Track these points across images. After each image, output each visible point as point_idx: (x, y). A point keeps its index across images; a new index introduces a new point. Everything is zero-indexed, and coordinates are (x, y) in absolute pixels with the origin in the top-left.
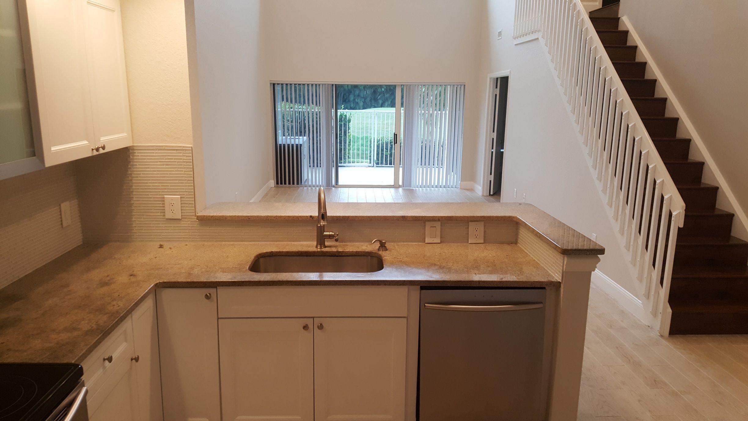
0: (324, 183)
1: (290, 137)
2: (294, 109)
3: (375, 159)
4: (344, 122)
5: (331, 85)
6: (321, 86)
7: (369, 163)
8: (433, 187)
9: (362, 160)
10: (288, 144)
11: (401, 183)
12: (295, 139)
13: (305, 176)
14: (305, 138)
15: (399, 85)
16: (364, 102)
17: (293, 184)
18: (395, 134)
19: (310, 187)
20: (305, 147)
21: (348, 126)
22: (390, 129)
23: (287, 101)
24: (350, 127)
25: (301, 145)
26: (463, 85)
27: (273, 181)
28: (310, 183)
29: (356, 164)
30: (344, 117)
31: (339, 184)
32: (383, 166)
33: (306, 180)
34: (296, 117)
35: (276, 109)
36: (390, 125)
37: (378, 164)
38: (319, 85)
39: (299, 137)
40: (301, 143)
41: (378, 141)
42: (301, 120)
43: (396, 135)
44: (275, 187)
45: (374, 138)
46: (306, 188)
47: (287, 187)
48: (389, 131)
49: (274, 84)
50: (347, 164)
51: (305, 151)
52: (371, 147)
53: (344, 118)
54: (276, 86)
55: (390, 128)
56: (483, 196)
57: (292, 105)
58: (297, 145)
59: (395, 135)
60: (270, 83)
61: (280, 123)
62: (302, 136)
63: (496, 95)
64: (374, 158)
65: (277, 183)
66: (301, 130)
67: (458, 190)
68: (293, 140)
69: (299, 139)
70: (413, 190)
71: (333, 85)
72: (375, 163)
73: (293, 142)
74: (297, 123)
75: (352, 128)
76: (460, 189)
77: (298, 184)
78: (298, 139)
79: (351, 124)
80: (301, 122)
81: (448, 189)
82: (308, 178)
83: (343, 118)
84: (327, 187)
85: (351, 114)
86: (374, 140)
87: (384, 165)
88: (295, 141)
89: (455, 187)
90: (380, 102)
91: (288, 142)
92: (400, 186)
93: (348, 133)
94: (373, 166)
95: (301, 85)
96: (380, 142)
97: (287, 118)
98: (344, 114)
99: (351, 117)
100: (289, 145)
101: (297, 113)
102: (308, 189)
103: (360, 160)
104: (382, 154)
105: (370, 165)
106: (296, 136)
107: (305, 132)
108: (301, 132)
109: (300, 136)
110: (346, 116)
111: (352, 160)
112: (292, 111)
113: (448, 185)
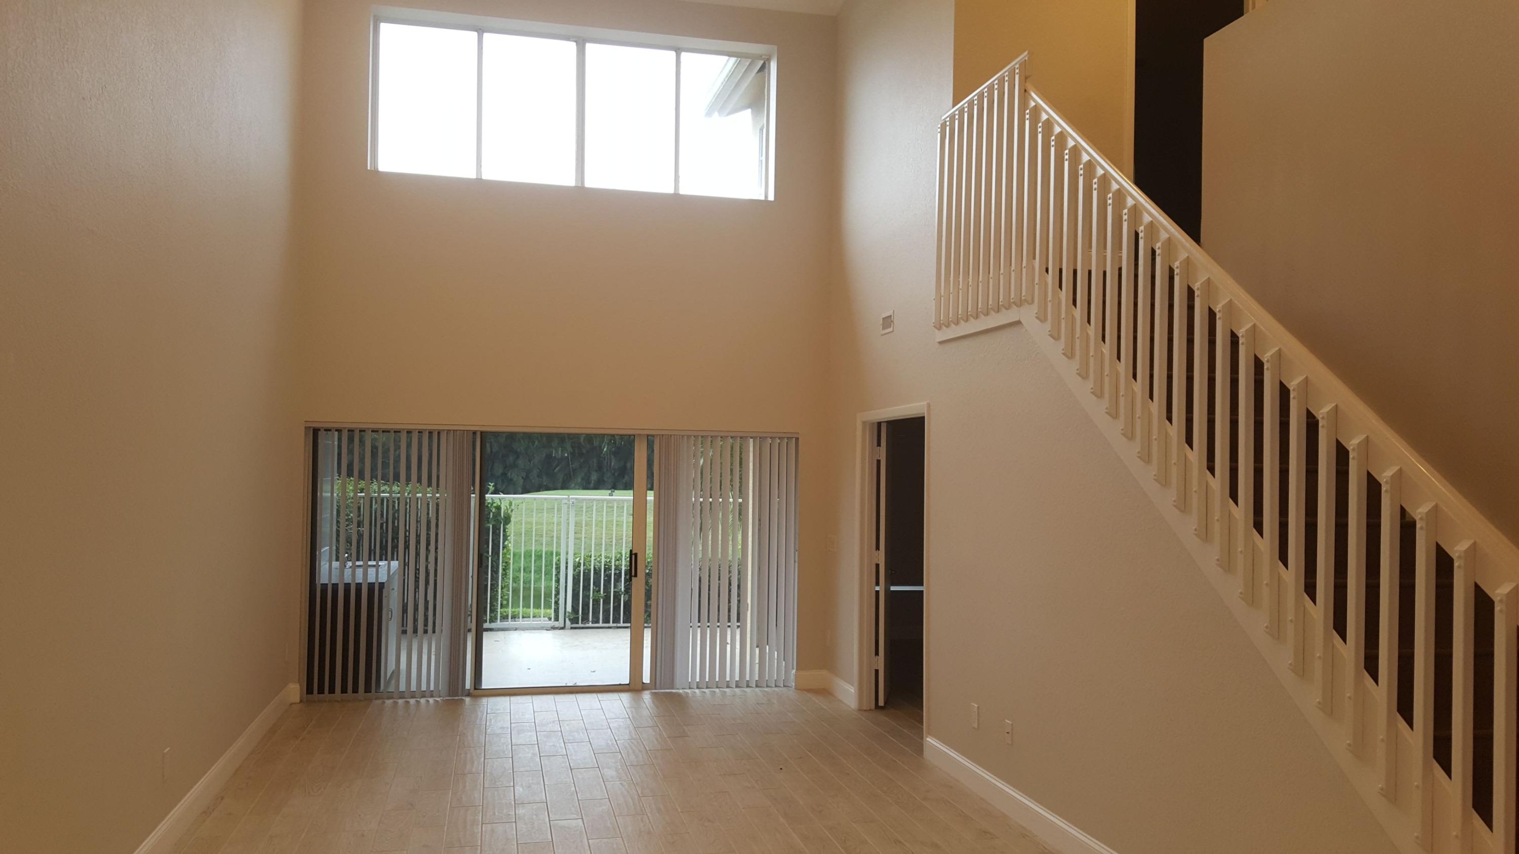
0: (443, 686)
1: (354, 564)
2: (368, 494)
3: (569, 609)
4: (493, 523)
5: (471, 434)
6: (443, 437)
7: (553, 619)
8: (728, 687)
9: (537, 611)
10: (345, 584)
11: (646, 679)
12: (366, 567)
13: (389, 664)
14: (395, 564)
15: (643, 435)
16: (526, 479)
17: (355, 690)
18: (634, 552)
19: (401, 698)
20: (393, 589)
21: (504, 531)
22: (583, 536)
23: (350, 474)
24: (508, 535)
25: (382, 585)
26: (794, 439)
27: (297, 686)
28: (402, 687)
29: (520, 622)
30: (493, 511)
31: (483, 687)
32: (587, 625)
33: (393, 672)
34: (373, 512)
35: (319, 494)
36: (584, 526)
37: (574, 621)
38: (439, 433)
39: (377, 563)
40: (383, 578)
41: (577, 566)
42: (385, 520)
43: (636, 555)
44: (301, 701)
45: (567, 559)
46: (391, 701)
47: (338, 701)
48: (583, 539)
49: (316, 431)
50: (498, 624)
51: (393, 601)
52: (558, 581)
53: (493, 513)
54: (321, 434)
55: (583, 532)
56: (860, 710)
57: (362, 484)
58: (371, 586)
59: (633, 556)
60: (305, 427)
61: (326, 528)
62: (386, 560)
63: (879, 462)
64: (565, 608)
65: (309, 691)
66: (384, 543)
67: (791, 693)
68: (359, 572)
69: (377, 567)
70: (679, 695)
71: (474, 433)
72: (567, 619)
73: (359, 579)
74: (375, 526)
75: (512, 535)
76: (795, 689)
77: (368, 690)
78: (374, 569)
79: (511, 528)
80: (385, 524)
81: (767, 689)
82: (399, 670)
83: (491, 514)
84: (449, 696)
85: (511, 504)
86: (567, 563)
87: (590, 625)
88: (365, 574)
89: (784, 686)
90: (560, 477)
91: (348, 579)
92: (644, 687)
93: (504, 548)
94: (563, 628)
95: (389, 432)
96: (582, 568)
97: (348, 515)
98: (495, 505)
99: (512, 511)
100: (347, 587)
101: (376, 503)
102: (396, 703)
103: (532, 611)
104: (586, 597)
105: (557, 624)
106: (370, 560)
107: (395, 547)
108: (384, 548)
109: (381, 560)
110: (498, 508)
111: (510, 610)
112: (364, 498)
113: (767, 679)
